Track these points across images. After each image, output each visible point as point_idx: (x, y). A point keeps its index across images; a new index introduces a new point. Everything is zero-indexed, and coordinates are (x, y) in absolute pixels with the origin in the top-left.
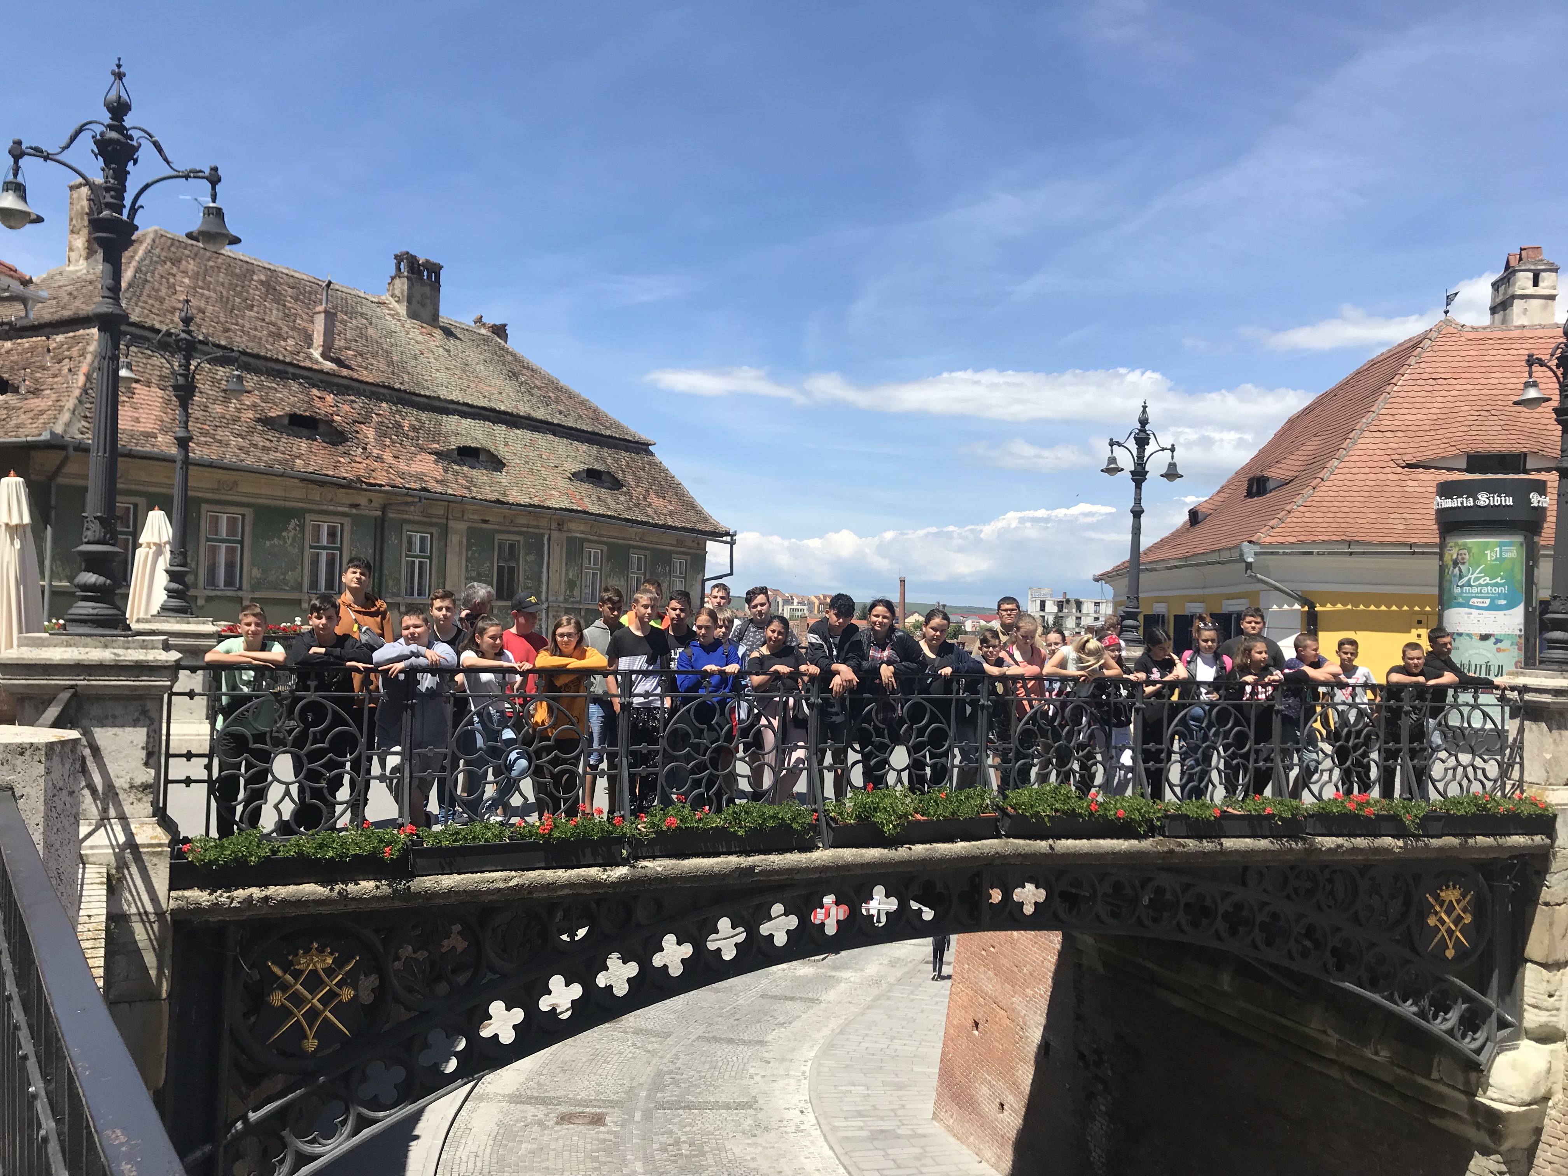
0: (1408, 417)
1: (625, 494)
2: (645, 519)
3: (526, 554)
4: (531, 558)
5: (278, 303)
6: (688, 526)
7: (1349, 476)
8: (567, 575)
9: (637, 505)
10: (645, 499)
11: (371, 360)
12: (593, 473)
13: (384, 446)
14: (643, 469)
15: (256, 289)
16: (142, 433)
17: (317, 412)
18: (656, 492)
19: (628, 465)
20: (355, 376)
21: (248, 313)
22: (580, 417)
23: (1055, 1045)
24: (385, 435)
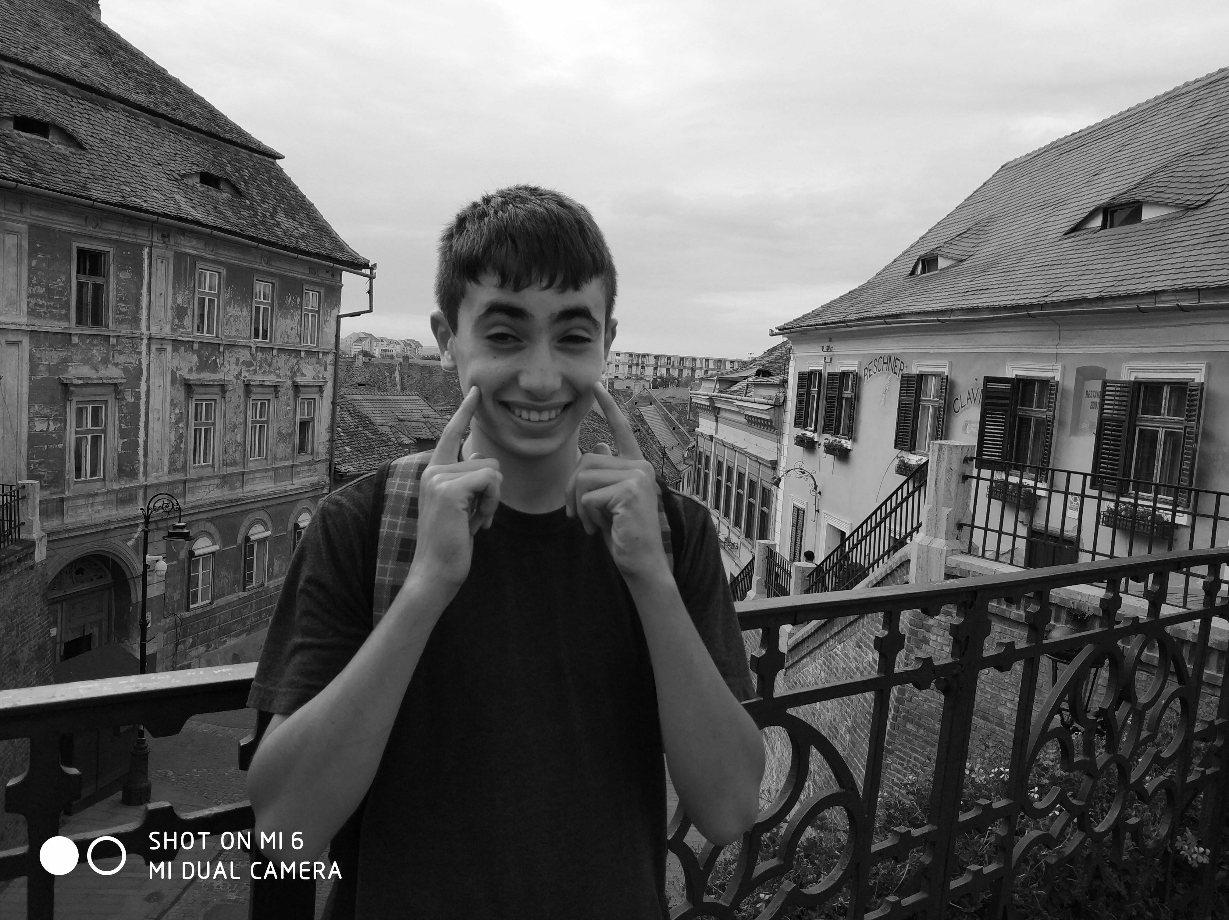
1: (249, 208)
2: (274, 239)
3: (120, 270)
4: (125, 275)
6: (324, 252)
8: (174, 299)
9: (263, 223)
10: (272, 216)
12: (207, 179)
14: (270, 184)
18: (285, 211)
19: (253, 178)
22: (192, 114)
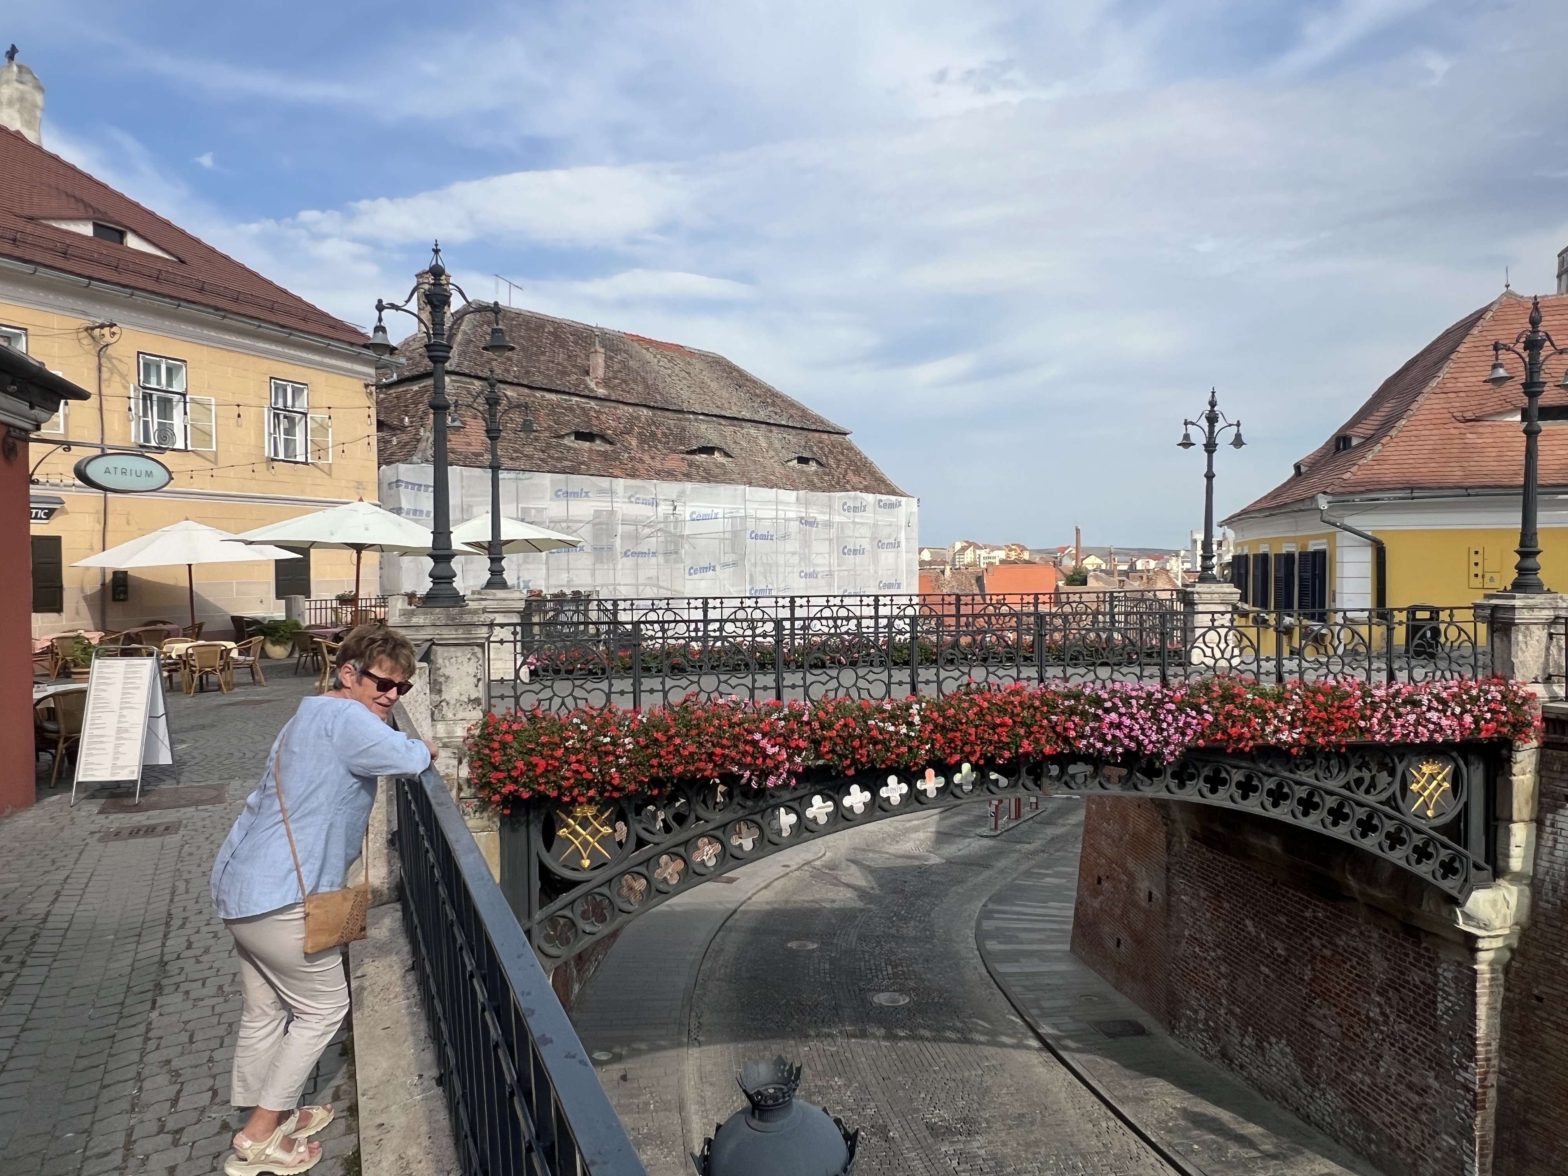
0: (1470, 379)
1: (829, 475)
5: (563, 348)
7: (1415, 433)
9: (838, 483)
10: (844, 478)
11: (632, 385)
12: (802, 460)
13: (643, 450)
14: (842, 453)
15: (547, 338)
16: (473, 454)
17: (595, 429)
18: (853, 471)
19: (831, 452)
20: (621, 399)
21: (542, 358)
22: (791, 416)
23: (1155, 892)
24: (644, 442)
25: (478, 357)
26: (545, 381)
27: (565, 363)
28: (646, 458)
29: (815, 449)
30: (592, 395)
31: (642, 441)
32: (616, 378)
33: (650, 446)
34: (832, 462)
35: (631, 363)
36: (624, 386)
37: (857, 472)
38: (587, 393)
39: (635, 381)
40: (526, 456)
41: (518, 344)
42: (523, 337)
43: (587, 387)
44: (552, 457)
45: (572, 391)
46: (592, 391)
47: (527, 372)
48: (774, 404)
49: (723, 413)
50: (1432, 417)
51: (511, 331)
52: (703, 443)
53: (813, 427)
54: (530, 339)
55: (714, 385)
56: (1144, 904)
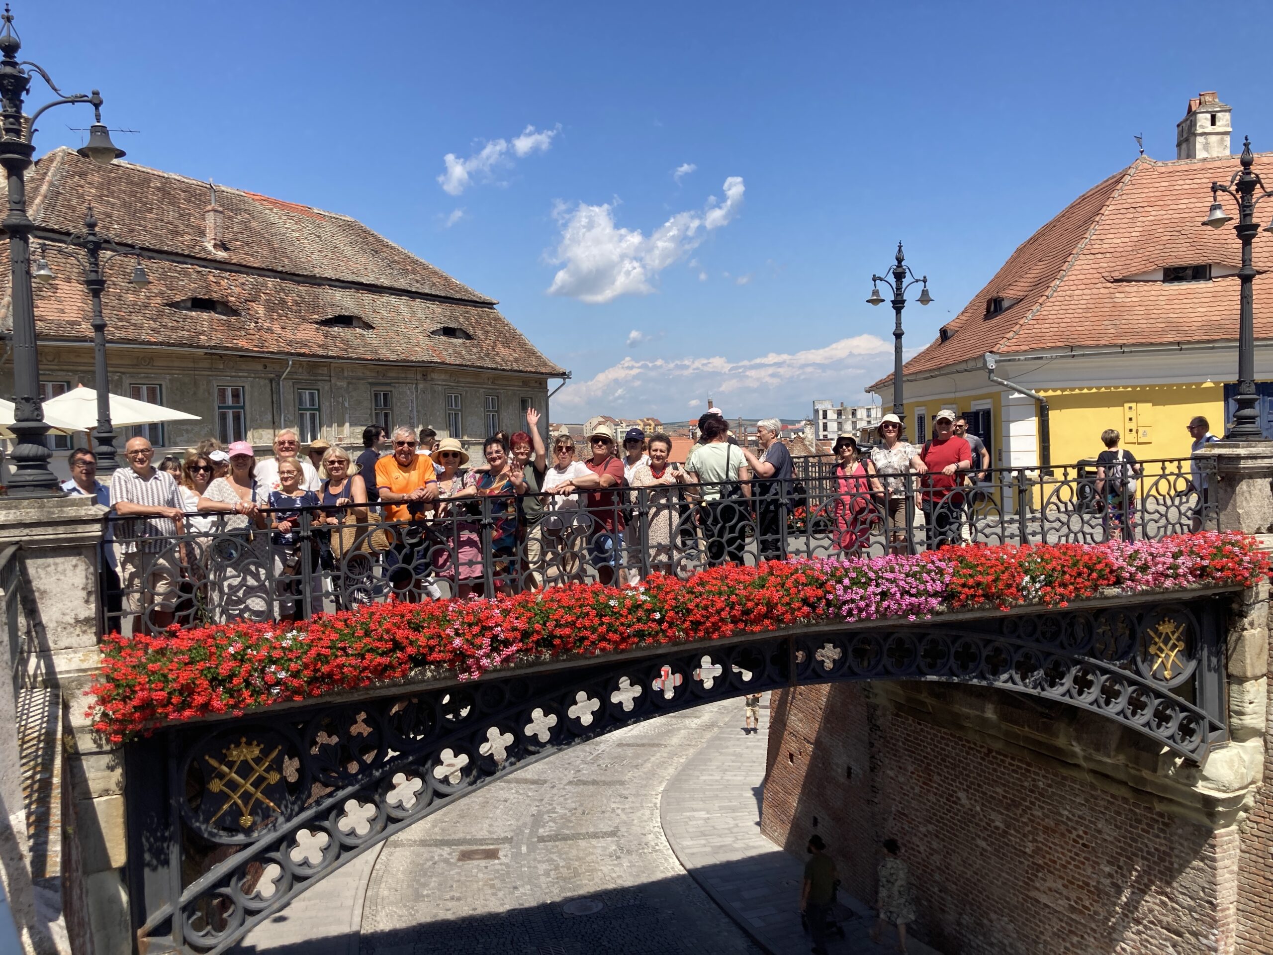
0: (1115, 241)
1: (477, 346)
2: (494, 366)
5: (173, 205)
6: (532, 369)
7: (1068, 293)
9: (487, 355)
10: (493, 349)
11: (256, 248)
12: (449, 332)
13: (272, 319)
14: (490, 324)
15: (154, 194)
16: (67, 322)
17: (214, 295)
18: (502, 343)
19: (477, 322)
20: (244, 263)
21: (149, 215)
22: (434, 284)
23: (856, 768)
24: (273, 310)
25: (70, 212)
26: (153, 241)
27: (176, 222)
28: (277, 328)
29: (461, 320)
30: (209, 257)
31: (270, 308)
32: (237, 240)
33: (280, 316)
34: (479, 333)
35: (254, 224)
36: (246, 248)
37: (506, 345)
38: (203, 255)
39: (259, 244)
40: (135, 325)
41: (118, 198)
42: (124, 192)
43: (204, 249)
44: (165, 327)
45: (186, 253)
46: (210, 253)
47: (132, 231)
48: (414, 272)
49: (360, 279)
50: (1082, 277)
51: (109, 183)
52: (338, 312)
53: (458, 296)
54: (133, 194)
55: (348, 251)
56: (842, 780)
